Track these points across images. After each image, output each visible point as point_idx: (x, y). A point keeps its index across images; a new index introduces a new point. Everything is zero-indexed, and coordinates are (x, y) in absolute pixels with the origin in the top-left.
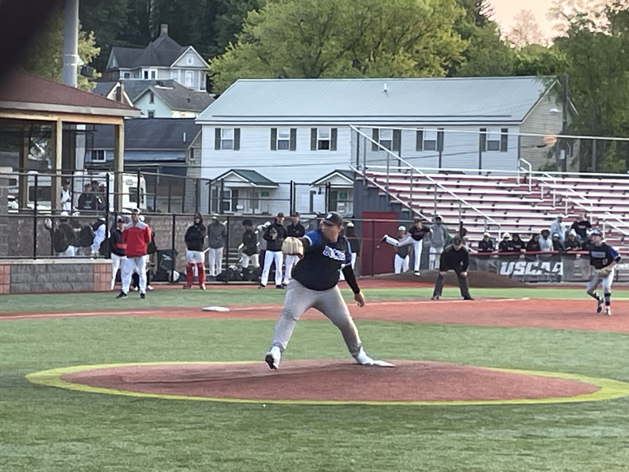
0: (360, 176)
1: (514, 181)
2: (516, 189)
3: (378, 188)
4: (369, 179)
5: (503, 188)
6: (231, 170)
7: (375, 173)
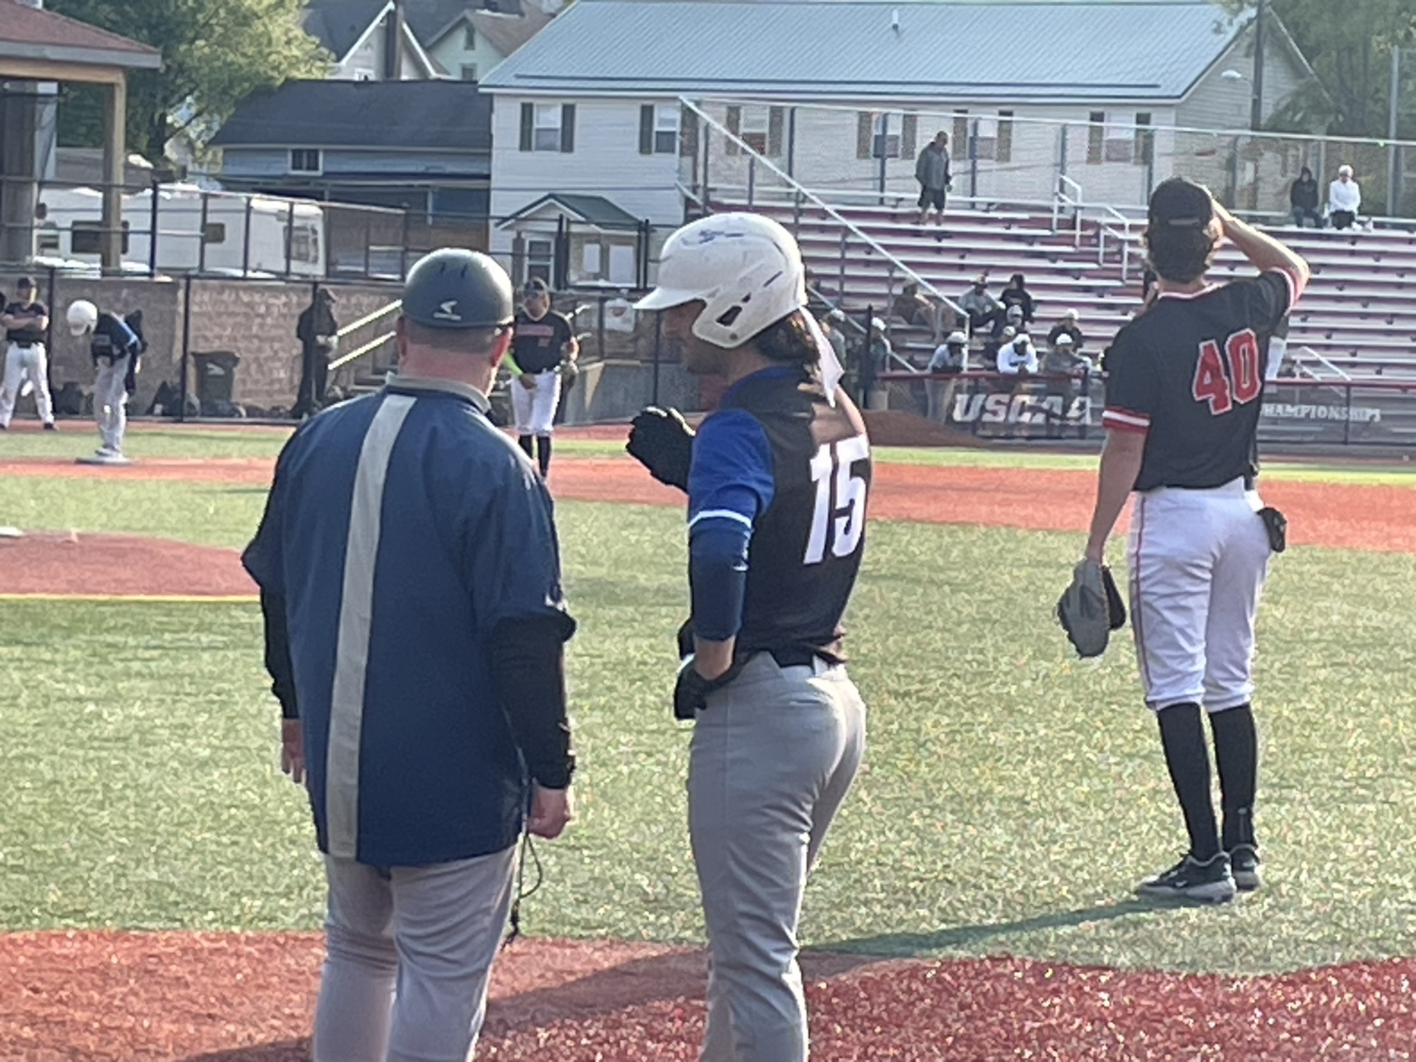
2: (1044, 240)
5: (1018, 238)
6: (550, 196)
7: (727, 201)
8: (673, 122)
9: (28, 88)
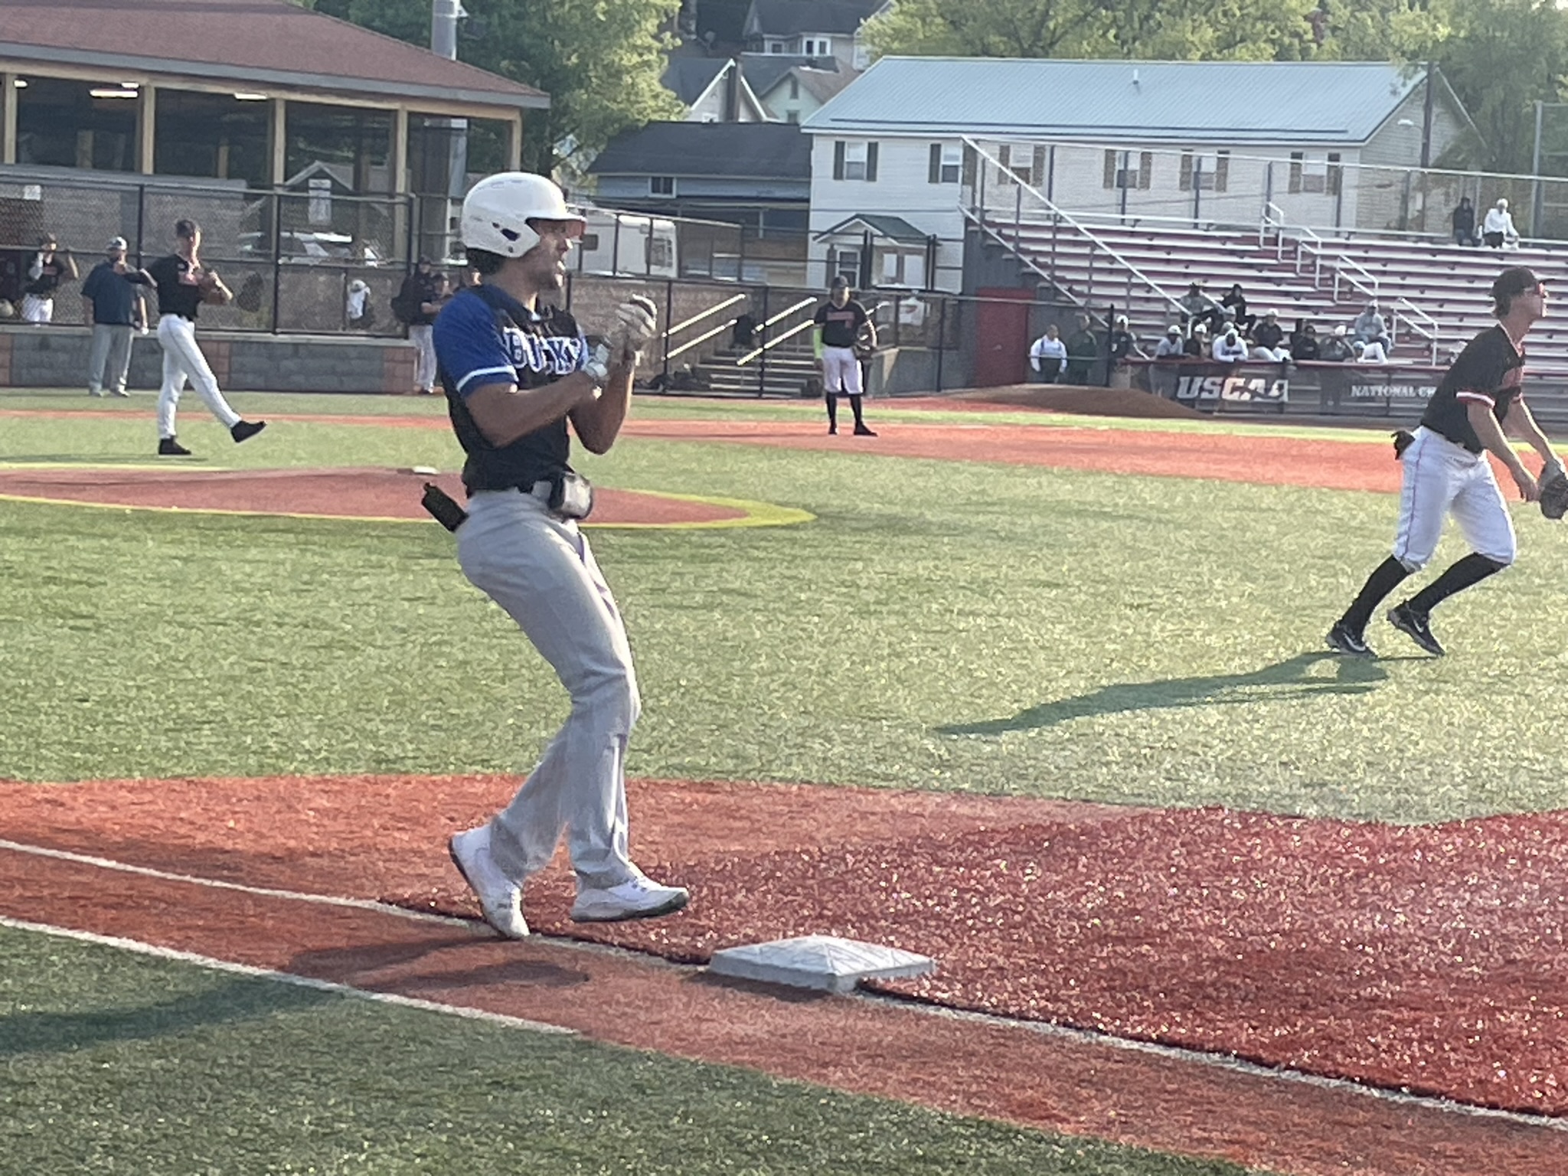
0: (973, 223)
1: (1254, 241)
2: (1252, 254)
3: (1003, 247)
4: (989, 230)
5: (1232, 253)
6: (857, 216)
7: (998, 220)
8: (956, 158)
9: (444, 123)
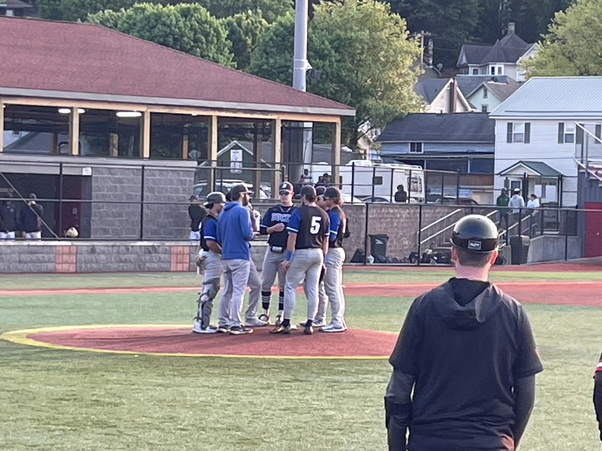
3: (598, 180)
4: (591, 172)
6: (520, 162)
8: (572, 130)
9: (300, 124)
